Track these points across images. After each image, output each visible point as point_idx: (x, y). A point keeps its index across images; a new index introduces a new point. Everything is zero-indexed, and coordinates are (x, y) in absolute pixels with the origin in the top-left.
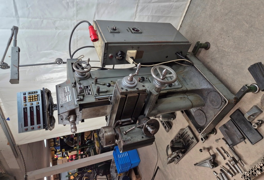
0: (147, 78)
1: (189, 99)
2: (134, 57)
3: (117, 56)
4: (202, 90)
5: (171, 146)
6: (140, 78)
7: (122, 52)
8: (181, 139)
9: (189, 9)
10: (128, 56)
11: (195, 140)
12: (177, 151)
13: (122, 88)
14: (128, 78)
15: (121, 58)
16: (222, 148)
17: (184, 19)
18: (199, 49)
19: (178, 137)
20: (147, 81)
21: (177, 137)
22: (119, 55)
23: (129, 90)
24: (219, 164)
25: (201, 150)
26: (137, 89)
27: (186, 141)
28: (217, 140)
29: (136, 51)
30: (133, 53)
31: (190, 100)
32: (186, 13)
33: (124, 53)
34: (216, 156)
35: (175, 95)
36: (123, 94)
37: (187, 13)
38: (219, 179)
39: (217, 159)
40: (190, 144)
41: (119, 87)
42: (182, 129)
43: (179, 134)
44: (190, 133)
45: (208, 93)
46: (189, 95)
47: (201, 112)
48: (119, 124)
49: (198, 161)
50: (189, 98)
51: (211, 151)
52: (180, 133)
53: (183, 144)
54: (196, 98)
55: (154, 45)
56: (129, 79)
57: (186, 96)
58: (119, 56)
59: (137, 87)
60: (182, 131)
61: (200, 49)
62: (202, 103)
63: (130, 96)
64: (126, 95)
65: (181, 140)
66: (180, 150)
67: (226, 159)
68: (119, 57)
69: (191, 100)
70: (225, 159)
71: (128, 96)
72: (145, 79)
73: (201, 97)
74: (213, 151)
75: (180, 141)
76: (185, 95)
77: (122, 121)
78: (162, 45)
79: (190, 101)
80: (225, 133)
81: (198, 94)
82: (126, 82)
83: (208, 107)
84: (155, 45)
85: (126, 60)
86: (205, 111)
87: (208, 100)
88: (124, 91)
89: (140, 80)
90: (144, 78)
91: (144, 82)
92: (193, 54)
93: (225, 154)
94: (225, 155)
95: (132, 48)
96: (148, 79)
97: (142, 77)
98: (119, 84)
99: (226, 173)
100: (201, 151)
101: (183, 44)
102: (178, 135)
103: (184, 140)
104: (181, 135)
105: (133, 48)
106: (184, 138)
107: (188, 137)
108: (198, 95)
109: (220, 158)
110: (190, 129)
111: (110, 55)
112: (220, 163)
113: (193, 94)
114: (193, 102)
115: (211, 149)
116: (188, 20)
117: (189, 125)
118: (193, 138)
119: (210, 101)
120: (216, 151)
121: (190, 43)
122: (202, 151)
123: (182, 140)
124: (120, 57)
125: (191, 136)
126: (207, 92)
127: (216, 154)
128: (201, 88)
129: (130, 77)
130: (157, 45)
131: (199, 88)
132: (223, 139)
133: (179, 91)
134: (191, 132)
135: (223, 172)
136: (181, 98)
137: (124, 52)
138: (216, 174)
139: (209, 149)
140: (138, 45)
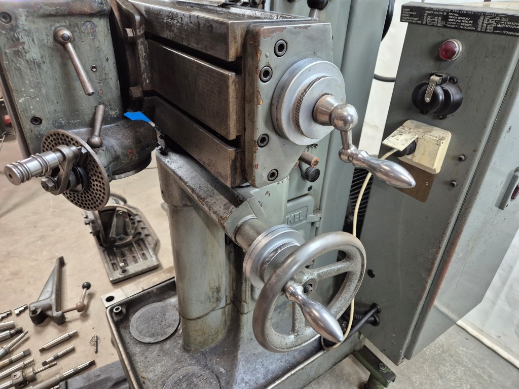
0: (310, 188)
1: (211, 311)
2: (409, 157)
3: (444, 81)
4: (233, 360)
5: (118, 209)
6: (317, 163)
7: (457, 105)
8: (134, 237)
9: (502, 360)
10: (425, 132)
11: (118, 275)
12: (99, 221)
13: (281, 48)
14: (336, 99)
15: (428, 100)
16: (72, 351)
17: (469, 337)
18: (370, 371)
19: (140, 230)
20: (299, 187)
21: (142, 228)
22: (446, 93)
23: (265, 88)
24: (39, 328)
25: (87, 286)
26: (264, 140)
27: (126, 250)
28: (96, 342)
29: (438, 171)
30: (434, 155)
31: (207, 314)
32: (488, 347)
33: (444, 117)
34: (59, 327)
35: (230, 271)
36: (244, 45)
37: (490, 351)
38: (3, 318)
39: (53, 326)
40: (115, 259)
41: (291, 32)
42: (159, 246)
43: (147, 235)
44: (141, 265)
45: (218, 378)
46: (224, 313)
47: (170, 331)
48: (129, 27)
49: (67, 269)
50: (214, 313)
51: (76, 314)
52: (149, 238)
53: (120, 239)
54: (213, 332)
55: (439, 248)
56: (329, 99)
57: (223, 304)
58: (439, 91)
59: (273, 137)
60: (152, 246)
61: (369, 373)
62: (192, 346)
63: (228, 87)
64: (236, 66)
65: (130, 238)
66: (102, 229)
67: (42, 355)
68: (436, 88)
69: (207, 317)
70: (43, 351)
71: (231, 75)
72: (309, 184)
73: (213, 345)
74: (75, 320)
75: (129, 234)
76: (228, 302)
77: (139, 41)
78: (429, 275)
79: (202, 314)
80: (102, 377)
81: (224, 340)
82: (313, 77)
83: (177, 361)
84: (437, 253)
85: (408, 123)
86: (167, 345)
87: (196, 369)
88: (266, 56)
89: (309, 163)
90: (313, 180)
91: (297, 176)
92: (358, 348)
93: (52, 358)
94: (49, 357)
95: (457, 158)
96: (306, 192)
97: (317, 173)
98: (310, 38)
99: (5, 346)
100: (84, 287)
101: (407, 341)
102: (146, 232)
103: (129, 245)
104: (142, 240)
105: (460, 159)
106: (133, 246)
107: (134, 257)
108: (220, 337)
109: (52, 334)
110: (150, 268)
111: (458, 46)
112: (38, 333)
113: (228, 323)
114: (199, 321)
115: (81, 315)
116: (464, 349)
117: (162, 269)
118: (124, 271)
119: (193, 375)
120: (72, 329)
121: (401, 360)
122: (85, 289)
123: (128, 240)
124: (435, 96)
125: (132, 268)
126: (221, 373)
127: (66, 326)
128: (239, 356)
129: (342, 107)
130: (435, 259)
131: (240, 351)
132: (92, 364)
133: (244, 288)
134: (142, 271)
135: (12, 336)
136: (218, 290)
137: (450, 117)
138: (17, 312)
139: (83, 309)
140: (462, 186)
